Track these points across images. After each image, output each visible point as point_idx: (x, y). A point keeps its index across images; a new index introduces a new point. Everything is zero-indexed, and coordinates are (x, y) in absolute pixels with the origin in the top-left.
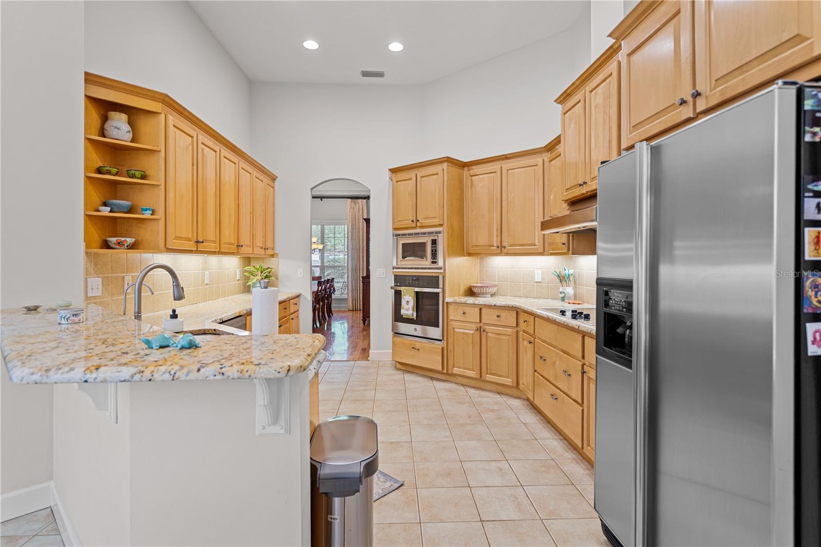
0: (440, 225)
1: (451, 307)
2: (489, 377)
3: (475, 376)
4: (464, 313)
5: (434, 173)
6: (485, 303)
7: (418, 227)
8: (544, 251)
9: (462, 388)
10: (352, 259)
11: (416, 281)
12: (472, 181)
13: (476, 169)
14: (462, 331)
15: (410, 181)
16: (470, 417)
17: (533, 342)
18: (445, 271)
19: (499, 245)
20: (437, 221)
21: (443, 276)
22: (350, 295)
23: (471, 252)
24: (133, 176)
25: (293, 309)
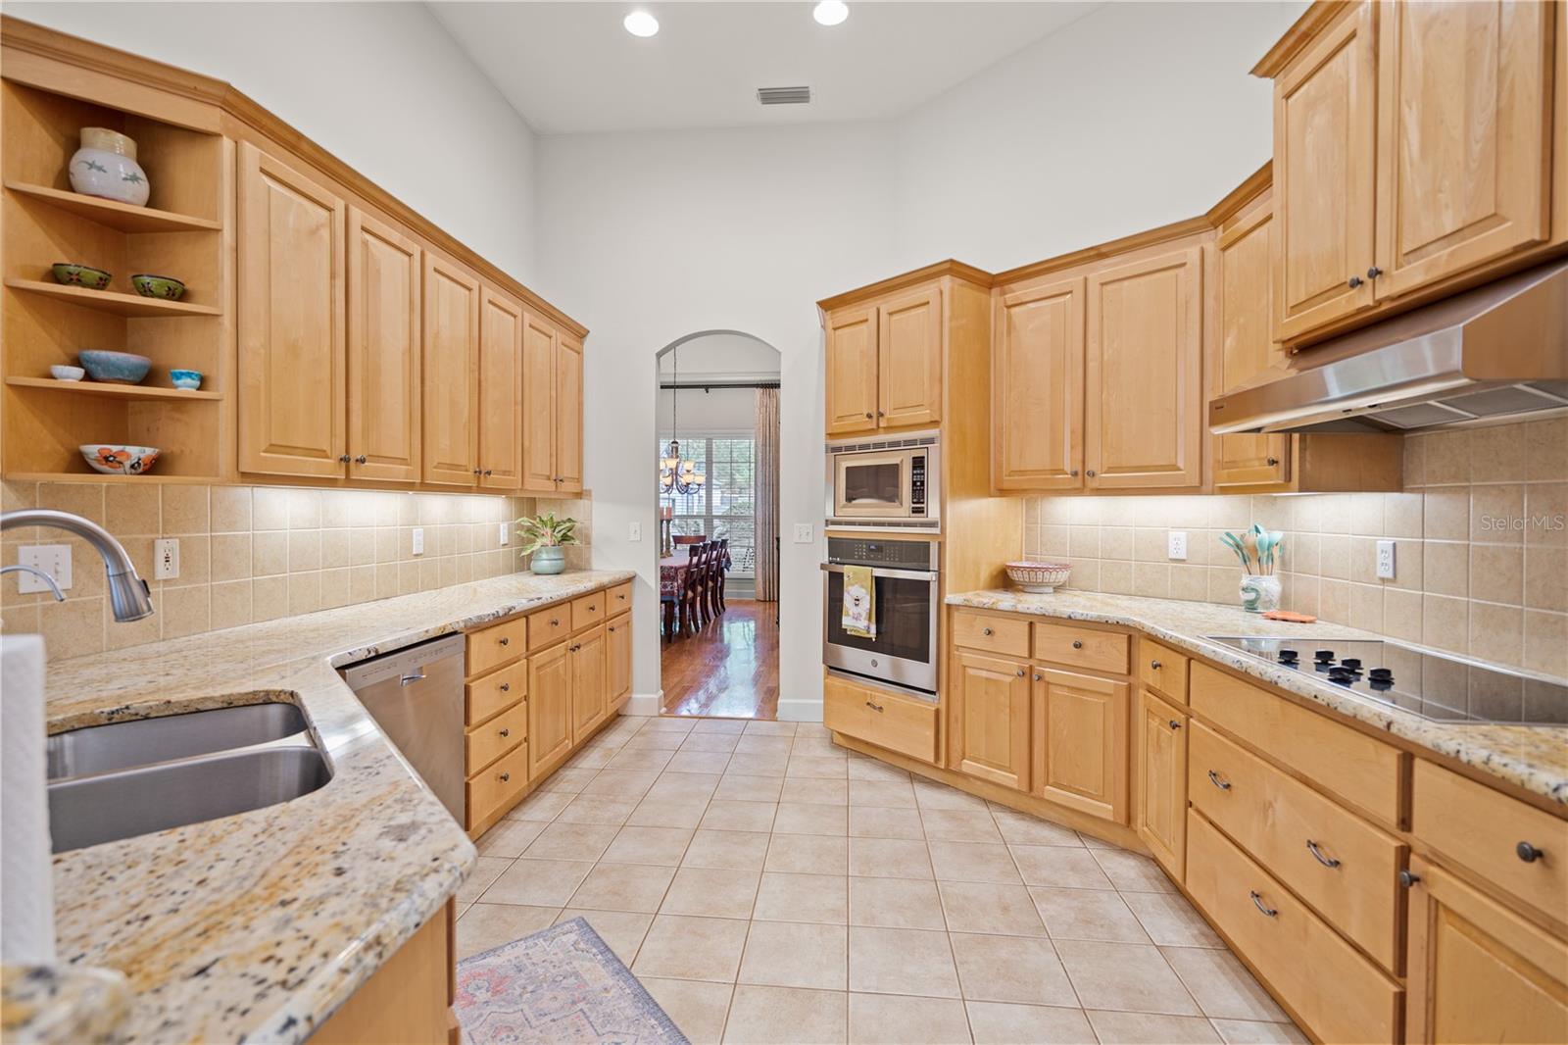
0: (932, 422)
1: (956, 615)
2: (1052, 793)
3: (1016, 786)
4: (990, 633)
5: (918, 303)
6: (1043, 611)
7: (881, 430)
8: (1201, 483)
9: (982, 810)
10: (764, 504)
11: (877, 552)
12: (1009, 318)
13: (1020, 290)
14: (984, 674)
15: (864, 326)
16: (1006, 909)
17: (1183, 724)
18: (943, 530)
19: (1079, 468)
20: (924, 414)
21: (940, 543)
22: (760, 571)
23: (1006, 486)
24: (146, 292)
25: (616, 606)
